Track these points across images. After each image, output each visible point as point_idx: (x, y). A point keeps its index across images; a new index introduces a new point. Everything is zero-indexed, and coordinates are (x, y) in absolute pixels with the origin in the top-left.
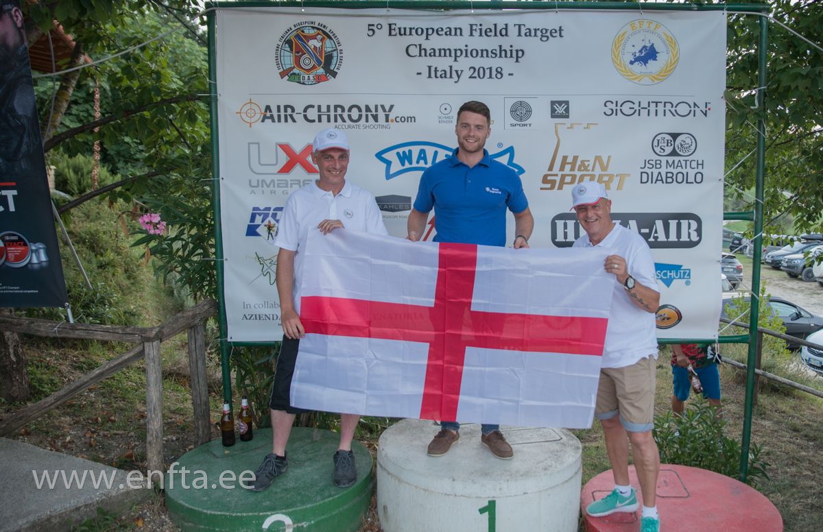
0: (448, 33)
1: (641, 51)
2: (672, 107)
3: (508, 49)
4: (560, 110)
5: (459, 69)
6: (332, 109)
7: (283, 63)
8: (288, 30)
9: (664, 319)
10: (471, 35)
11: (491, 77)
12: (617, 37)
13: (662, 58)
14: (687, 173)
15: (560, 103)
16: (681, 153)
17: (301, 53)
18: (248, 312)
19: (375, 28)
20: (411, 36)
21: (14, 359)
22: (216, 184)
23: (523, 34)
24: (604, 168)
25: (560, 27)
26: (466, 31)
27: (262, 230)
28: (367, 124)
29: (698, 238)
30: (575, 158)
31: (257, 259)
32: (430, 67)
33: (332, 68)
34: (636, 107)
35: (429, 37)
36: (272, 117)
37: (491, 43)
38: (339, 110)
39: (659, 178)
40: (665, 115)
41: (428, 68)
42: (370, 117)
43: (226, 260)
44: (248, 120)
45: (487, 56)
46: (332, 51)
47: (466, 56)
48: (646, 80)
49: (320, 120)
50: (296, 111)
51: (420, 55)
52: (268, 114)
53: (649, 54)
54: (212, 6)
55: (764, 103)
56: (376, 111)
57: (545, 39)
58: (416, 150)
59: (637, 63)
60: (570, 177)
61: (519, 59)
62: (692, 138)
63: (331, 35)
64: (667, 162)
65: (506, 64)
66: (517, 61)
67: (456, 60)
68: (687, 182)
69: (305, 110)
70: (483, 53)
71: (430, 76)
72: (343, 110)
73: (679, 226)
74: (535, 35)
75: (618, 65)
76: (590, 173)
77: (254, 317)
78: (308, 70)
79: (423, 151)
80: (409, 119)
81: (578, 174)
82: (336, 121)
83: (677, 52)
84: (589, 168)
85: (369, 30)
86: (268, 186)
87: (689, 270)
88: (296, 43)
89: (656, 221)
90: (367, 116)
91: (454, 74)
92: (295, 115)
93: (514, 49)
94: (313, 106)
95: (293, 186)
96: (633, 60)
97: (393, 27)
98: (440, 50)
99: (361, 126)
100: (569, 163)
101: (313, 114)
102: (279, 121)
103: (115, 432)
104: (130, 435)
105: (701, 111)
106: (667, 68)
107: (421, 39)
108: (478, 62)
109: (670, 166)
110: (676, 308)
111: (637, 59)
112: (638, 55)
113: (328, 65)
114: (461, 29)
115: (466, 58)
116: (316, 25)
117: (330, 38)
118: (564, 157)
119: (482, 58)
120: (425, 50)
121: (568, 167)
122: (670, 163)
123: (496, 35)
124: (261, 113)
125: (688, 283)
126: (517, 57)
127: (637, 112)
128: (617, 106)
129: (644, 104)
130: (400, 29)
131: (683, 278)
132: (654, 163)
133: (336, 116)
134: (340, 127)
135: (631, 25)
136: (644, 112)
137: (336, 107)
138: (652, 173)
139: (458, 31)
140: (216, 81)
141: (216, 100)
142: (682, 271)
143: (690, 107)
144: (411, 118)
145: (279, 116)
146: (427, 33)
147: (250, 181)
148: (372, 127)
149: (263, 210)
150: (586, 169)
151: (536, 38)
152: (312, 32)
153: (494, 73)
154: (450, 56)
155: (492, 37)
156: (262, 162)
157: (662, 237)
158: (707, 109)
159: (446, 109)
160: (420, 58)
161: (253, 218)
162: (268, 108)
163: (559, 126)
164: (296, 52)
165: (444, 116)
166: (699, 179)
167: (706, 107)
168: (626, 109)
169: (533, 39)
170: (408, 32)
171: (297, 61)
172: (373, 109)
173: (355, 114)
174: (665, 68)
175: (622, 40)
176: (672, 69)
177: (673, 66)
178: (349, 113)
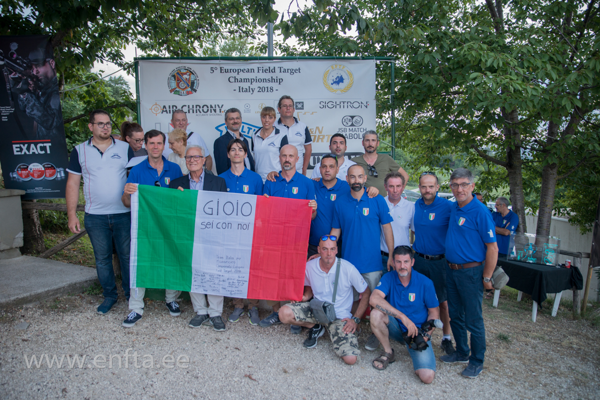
0: (248, 71)
1: (336, 79)
2: (351, 104)
3: (275, 78)
4: (300, 106)
5: (253, 88)
6: (195, 107)
7: (171, 86)
8: (173, 72)
10: (258, 72)
11: (268, 91)
12: (325, 72)
13: (346, 82)
15: (300, 103)
16: (356, 125)
17: (179, 81)
19: (214, 69)
20: (230, 73)
21: (39, 233)
23: (282, 71)
24: (320, 132)
26: (256, 70)
28: (211, 114)
32: (240, 87)
33: (194, 88)
34: (334, 104)
35: (239, 73)
36: (166, 111)
37: (268, 76)
38: (198, 107)
40: (348, 108)
42: (213, 111)
44: (155, 112)
45: (266, 82)
46: (194, 80)
47: (256, 82)
48: (339, 92)
49: (189, 112)
50: (177, 108)
51: (235, 82)
52: (165, 110)
53: (340, 80)
54: (137, 59)
55: (394, 101)
56: (215, 107)
57: (292, 73)
62: (361, 118)
63: (194, 72)
65: (275, 85)
66: (280, 84)
69: (182, 108)
70: (264, 80)
71: (240, 91)
72: (200, 107)
74: (288, 72)
75: (326, 85)
76: (314, 134)
78: (183, 89)
82: (197, 112)
83: (353, 79)
85: (211, 70)
88: (177, 76)
90: (211, 110)
91: (251, 90)
93: (278, 78)
94: (186, 106)
96: (333, 83)
97: (222, 69)
98: (244, 79)
99: (208, 114)
101: (185, 109)
102: (170, 113)
105: (365, 105)
107: (235, 74)
108: (262, 85)
111: (335, 82)
112: (335, 80)
113: (192, 87)
114: (253, 70)
116: (187, 68)
117: (193, 74)
119: (263, 83)
120: (237, 79)
123: (270, 72)
124: (161, 109)
126: (280, 82)
127: (335, 106)
128: (325, 104)
129: (338, 103)
130: (225, 69)
132: (343, 130)
133: (196, 110)
134: (198, 115)
135: (332, 67)
136: (338, 106)
137: (197, 106)
139: (252, 70)
140: (139, 94)
141: (140, 103)
143: (359, 104)
145: (170, 111)
146: (238, 71)
148: (213, 115)
150: (312, 133)
152: (185, 71)
153: (269, 89)
154: (249, 82)
155: (268, 73)
159: (247, 106)
162: (164, 107)
163: (299, 113)
164: (177, 81)
165: (247, 109)
167: (367, 104)
168: (330, 105)
169: (286, 74)
170: (229, 71)
171: (178, 85)
172: (214, 107)
173: (205, 109)
174: (347, 86)
175: (328, 74)
176: (350, 87)
177: (351, 85)
178: (203, 109)
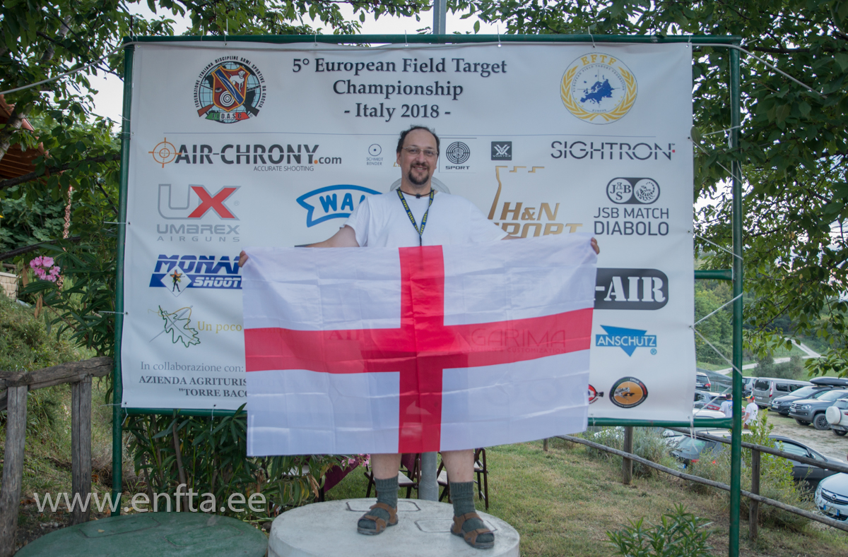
0: (380, 68)
1: (593, 88)
2: (630, 149)
3: (445, 85)
4: (501, 151)
5: (391, 107)
6: (252, 149)
7: (202, 100)
8: (209, 66)
9: (626, 395)
10: (405, 70)
11: (425, 116)
12: (566, 73)
13: (618, 95)
14: (649, 223)
15: (502, 144)
16: (641, 200)
17: (221, 90)
18: (146, 374)
19: (301, 63)
20: (339, 72)
22: (122, 228)
23: (461, 68)
24: (551, 217)
25: (503, 62)
26: (400, 66)
27: (167, 281)
28: (289, 165)
29: (664, 298)
30: (519, 205)
31: (160, 314)
32: (359, 105)
33: (253, 105)
34: (588, 148)
35: (359, 72)
36: (187, 158)
37: (427, 79)
38: (259, 150)
39: (617, 229)
40: (621, 158)
41: (357, 106)
42: (292, 159)
44: (161, 160)
45: (422, 93)
46: (254, 88)
47: (399, 93)
48: (600, 119)
49: (238, 162)
50: (213, 152)
51: (349, 92)
52: (183, 155)
53: (604, 90)
54: (131, 41)
55: (739, 143)
56: (299, 151)
57: (486, 74)
58: (341, 194)
59: (589, 100)
60: (513, 227)
61: (457, 97)
62: (654, 183)
63: (254, 71)
64: (625, 210)
65: (443, 102)
66: (455, 98)
68: (650, 234)
69: (223, 151)
70: (418, 90)
71: (358, 115)
72: (264, 151)
73: (640, 284)
74: (475, 70)
75: (567, 102)
76: (535, 222)
77: (152, 379)
78: (228, 108)
79: (348, 196)
80: (335, 160)
81: (522, 223)
82: (255, 162)
83: (635, 88)
84: (534, 217)
85: (295, 65)
86: (177, 232)
87: (655, 336)
88: (217, 79)
89: (614, 278)
90: (289, 156)
91: (385, 112)
92: (212, 156)
93: (452, 85)
94: (231, 146)
95: (204, 231)
96: (585, 97)
97: (320, 62)
98: (370, 86)
99: (283, 167)
100: (511, 211)
101: (231, 154)
105: (664, 153)
106: (622, 106)
107: (349, 75)
108: (412, 100)
109: (629, 215)
110: (640, 382)
111: (590, 97)
112: (590, 92)
113: (249, 102)
114: (393, 64)
115: (399, 95)
116: (239, 61)
117: (253, 74)
118: (505, 203)
119: (416, 95)
120: (354, 86)
121: (510, 215)
122: (629, 211)
123: (432, 70)
124: (176, 154)
125: (654, 352)
126: (455, 94)
127: (589, 154)
128: (566, 147)
129: (597, 146)
130: (327, 64)
131: (648, 346)
132: (609, 211)
133: (255, 157)
134: (260, 169)
135: (582, 59)
136: (597, 155)
138: (608, 222)
139: (391, 66)
140: (129, 118)
141: (129, 139)
142: (646, 338)
143: (651, 149)
144: (337, 159)
145: (195, 157)
146: (357, 68)
147: (158, 226)
149: (170, 258)
150: (531, 217)
151: (475, 73)
152: (234, 67)
153: (429, 111)
154: (381, 92)
155: (428, 74)
156: (172, 206)
157: (620, 297)
158: (671, 151)
159: (375, 150)
160: (349, 94)
161: (158, 267)
162: (183, 148)
163: (500, 169)
164: (216, 89)
165: (373, 157)
166: (664, 230)
167: (670, 149)
168: (576, 150)
169: (471, 74)
170: (336, 68)
171: (217, 99)
172: (296, 149)
173: (276, 154)
174: (620, 105)
175: (572, 75)
176: (629, 107)
177: (630, 104)
178: (270, 154)
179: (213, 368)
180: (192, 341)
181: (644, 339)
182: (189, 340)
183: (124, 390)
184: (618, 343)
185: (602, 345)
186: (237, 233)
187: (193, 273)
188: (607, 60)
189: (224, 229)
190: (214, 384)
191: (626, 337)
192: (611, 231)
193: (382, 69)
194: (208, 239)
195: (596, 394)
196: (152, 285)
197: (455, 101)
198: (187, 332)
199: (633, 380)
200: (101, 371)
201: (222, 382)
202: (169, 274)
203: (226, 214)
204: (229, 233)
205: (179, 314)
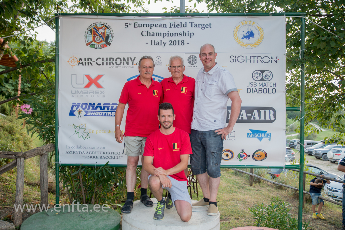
0: (160, 26)
1: (247, 34)
2: (261, 58)
3: (187, 32)
5: (165, 41)
6: (108, 59)
7: (88, 40)
8: (90, 26)
9: (259, 156)
10: (170, 27)
11: (179, 45)
12: (236, 28)
13: (256, 36)
14: (269, 89)
16: (266, 80)
17: (95, 35)
18: (68, 150)
19: (128, 25)
20: (144, 28)
22: (57, 92)
23: (193, 26)
25: (210, 24)
26: (168, 26)
27: (76, 113)
28: (124, 66)
29: (274, 118)
31: (73, 126)
32: (152, 41)
33: (109, 41)
34: (245, 58)
35: (152, 28)
36: (82, 63)
37: (180, 30)
38: (112, 60)
39: (256, 91)
40: (258, 62)
42: (125, 63)
43: (60, 126)
44: (72, 64)
45: (177, 36)
46: (109, 34)
47: (168, 36)
48: (249, 46)
49: (103, 65)
50: (93, 61)
51: (148, 35)
52: (81, 62)
53: (251, 35)
54: (58, 15)
55: (304, 56)
56: (128, 60)
57: (203, 28)
59: (245, 39)
61: (192, 37)
62: (270, 73)
63: (109, 27)
64: (259, 83)
65: (186, 39)
66: (191, 37)
67: (163, 38)
68: (268, 93)
69: (97, 60)
70: (176, 34)
71: (152, 44)
72: (113, 60)
73: (265, 113)
74: (199, 27)
77: (71, 152)
78: (99, 43)
82: (110, 64)
83: (263, 34)
85: (126, 25)
86: (80, 94)
87: (270, 133)
88: (94, 31)
89: (255, 111)
90: (124, 62)
91: (162, 44)
92: (92, 62)
93: (189, 32)
94: (100, 58)
96: (243, 37)
97: (136, 24)
98: (156, 33)
99: (121, 67)
101: (100, 62)
102: (85, 65)
103: (5, 206)
104: (12, 208)
105: (275, 60)
106: (258, 41)
107: (148, 29)
108: (173, 38)
109: (261, 86)
110: (264, 151)
111: (245, 37)
112: (245, 35)
113: (107, 40)
114: (166, 25)
115: (168, 37)
116: (103, 23)
117: (108, 28)
119: (175, 37)
120: (150, 33)
122: (261, 84)
123: (181, 27)
124: (78, 61)
125: (270, 140)
126: (191, 36)
127: (245, 61)
128: (236, 58)
129: (248, 57)
130: (139, 25)
131: (268, 137)
132: (253, 84)
133: (110, 62)
134: (112, 67)
135: (242, 22)
136: (248, 61)
137: (110, 58)
138: (252, 88)
140: (58, 47)
141: (59, 56)
142: (267, 134)
143: (269, 59)
145: (85, 63)
146: (151, 26)
147: (72, 91)
148: (126, 67)
149: (77, 104)
151: (199, 28)
152: (101, 26)
153: (180, 43)
154: (161, 36)
156: (77, 83)
157: (257, 118)
158: (277, 60)
159: (159, 59)
161: (72, 108)
162: (81, 59)
164: (93, 35)
165: (158, 62)
166: (274, 91)
167: (277, 59)
168: (240, 59)
169: (198, 28)
170: (142, 26)
171: (94, 39)
173: (118, 61)
174: (257, 41)
175: (238, 29)
176: (261, 42)
177: (262, 40)
178: (116, 61)
179: (95, 148)
180: (86, 137)
181: (266, 135)
182: (85, 137)
183: (59, 157)
184: (256, 136)
185: (249, 137)
186: (104, 94)
187: (86, 110)
188: (252, 23)
189: (99, 92)
190: (96, 154)
191: (259, 134)
192: (253, 92)
193: (161, 27)
194: (92, 96)
195: (247, 156)
196: (70, 115)
197: (191, 38)
198: (84, 134)
199: (262, 151)
200: (51, 150)
201: (99, 153)
202: (76, 111)
203: (99, 86)
204: (100, 94)
205: (81, 126)
